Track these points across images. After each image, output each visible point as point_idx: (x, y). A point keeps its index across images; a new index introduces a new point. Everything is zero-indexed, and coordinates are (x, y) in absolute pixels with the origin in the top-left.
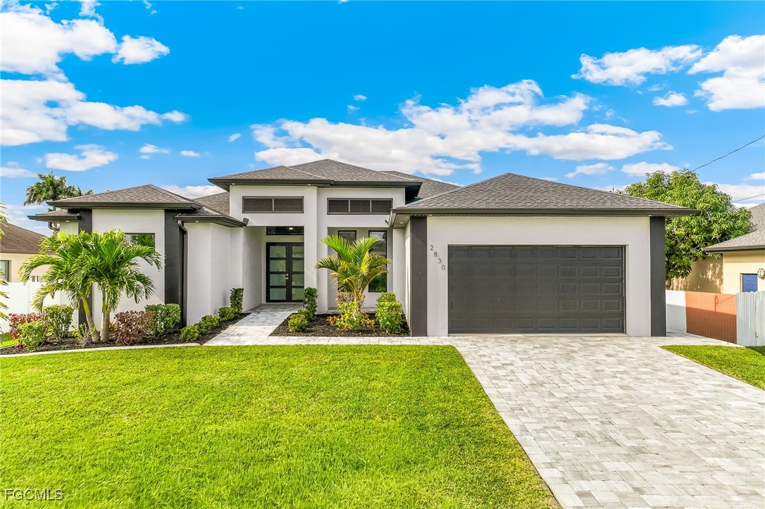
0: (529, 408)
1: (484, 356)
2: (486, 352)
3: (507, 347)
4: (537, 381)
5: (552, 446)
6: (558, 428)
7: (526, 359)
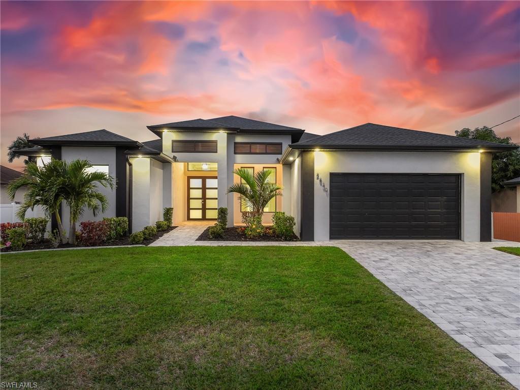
0: (417, 289)
1: (363, 254)
2: (364, 251)
3: (377, 248)
4: (413, 270)
5: (451, 317)
6: (448, 303)
7: (396, 256)
